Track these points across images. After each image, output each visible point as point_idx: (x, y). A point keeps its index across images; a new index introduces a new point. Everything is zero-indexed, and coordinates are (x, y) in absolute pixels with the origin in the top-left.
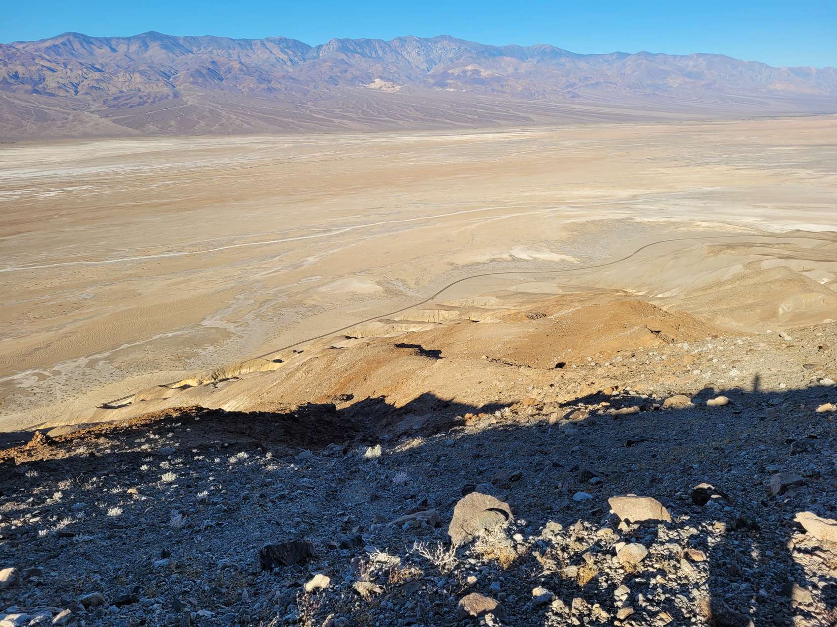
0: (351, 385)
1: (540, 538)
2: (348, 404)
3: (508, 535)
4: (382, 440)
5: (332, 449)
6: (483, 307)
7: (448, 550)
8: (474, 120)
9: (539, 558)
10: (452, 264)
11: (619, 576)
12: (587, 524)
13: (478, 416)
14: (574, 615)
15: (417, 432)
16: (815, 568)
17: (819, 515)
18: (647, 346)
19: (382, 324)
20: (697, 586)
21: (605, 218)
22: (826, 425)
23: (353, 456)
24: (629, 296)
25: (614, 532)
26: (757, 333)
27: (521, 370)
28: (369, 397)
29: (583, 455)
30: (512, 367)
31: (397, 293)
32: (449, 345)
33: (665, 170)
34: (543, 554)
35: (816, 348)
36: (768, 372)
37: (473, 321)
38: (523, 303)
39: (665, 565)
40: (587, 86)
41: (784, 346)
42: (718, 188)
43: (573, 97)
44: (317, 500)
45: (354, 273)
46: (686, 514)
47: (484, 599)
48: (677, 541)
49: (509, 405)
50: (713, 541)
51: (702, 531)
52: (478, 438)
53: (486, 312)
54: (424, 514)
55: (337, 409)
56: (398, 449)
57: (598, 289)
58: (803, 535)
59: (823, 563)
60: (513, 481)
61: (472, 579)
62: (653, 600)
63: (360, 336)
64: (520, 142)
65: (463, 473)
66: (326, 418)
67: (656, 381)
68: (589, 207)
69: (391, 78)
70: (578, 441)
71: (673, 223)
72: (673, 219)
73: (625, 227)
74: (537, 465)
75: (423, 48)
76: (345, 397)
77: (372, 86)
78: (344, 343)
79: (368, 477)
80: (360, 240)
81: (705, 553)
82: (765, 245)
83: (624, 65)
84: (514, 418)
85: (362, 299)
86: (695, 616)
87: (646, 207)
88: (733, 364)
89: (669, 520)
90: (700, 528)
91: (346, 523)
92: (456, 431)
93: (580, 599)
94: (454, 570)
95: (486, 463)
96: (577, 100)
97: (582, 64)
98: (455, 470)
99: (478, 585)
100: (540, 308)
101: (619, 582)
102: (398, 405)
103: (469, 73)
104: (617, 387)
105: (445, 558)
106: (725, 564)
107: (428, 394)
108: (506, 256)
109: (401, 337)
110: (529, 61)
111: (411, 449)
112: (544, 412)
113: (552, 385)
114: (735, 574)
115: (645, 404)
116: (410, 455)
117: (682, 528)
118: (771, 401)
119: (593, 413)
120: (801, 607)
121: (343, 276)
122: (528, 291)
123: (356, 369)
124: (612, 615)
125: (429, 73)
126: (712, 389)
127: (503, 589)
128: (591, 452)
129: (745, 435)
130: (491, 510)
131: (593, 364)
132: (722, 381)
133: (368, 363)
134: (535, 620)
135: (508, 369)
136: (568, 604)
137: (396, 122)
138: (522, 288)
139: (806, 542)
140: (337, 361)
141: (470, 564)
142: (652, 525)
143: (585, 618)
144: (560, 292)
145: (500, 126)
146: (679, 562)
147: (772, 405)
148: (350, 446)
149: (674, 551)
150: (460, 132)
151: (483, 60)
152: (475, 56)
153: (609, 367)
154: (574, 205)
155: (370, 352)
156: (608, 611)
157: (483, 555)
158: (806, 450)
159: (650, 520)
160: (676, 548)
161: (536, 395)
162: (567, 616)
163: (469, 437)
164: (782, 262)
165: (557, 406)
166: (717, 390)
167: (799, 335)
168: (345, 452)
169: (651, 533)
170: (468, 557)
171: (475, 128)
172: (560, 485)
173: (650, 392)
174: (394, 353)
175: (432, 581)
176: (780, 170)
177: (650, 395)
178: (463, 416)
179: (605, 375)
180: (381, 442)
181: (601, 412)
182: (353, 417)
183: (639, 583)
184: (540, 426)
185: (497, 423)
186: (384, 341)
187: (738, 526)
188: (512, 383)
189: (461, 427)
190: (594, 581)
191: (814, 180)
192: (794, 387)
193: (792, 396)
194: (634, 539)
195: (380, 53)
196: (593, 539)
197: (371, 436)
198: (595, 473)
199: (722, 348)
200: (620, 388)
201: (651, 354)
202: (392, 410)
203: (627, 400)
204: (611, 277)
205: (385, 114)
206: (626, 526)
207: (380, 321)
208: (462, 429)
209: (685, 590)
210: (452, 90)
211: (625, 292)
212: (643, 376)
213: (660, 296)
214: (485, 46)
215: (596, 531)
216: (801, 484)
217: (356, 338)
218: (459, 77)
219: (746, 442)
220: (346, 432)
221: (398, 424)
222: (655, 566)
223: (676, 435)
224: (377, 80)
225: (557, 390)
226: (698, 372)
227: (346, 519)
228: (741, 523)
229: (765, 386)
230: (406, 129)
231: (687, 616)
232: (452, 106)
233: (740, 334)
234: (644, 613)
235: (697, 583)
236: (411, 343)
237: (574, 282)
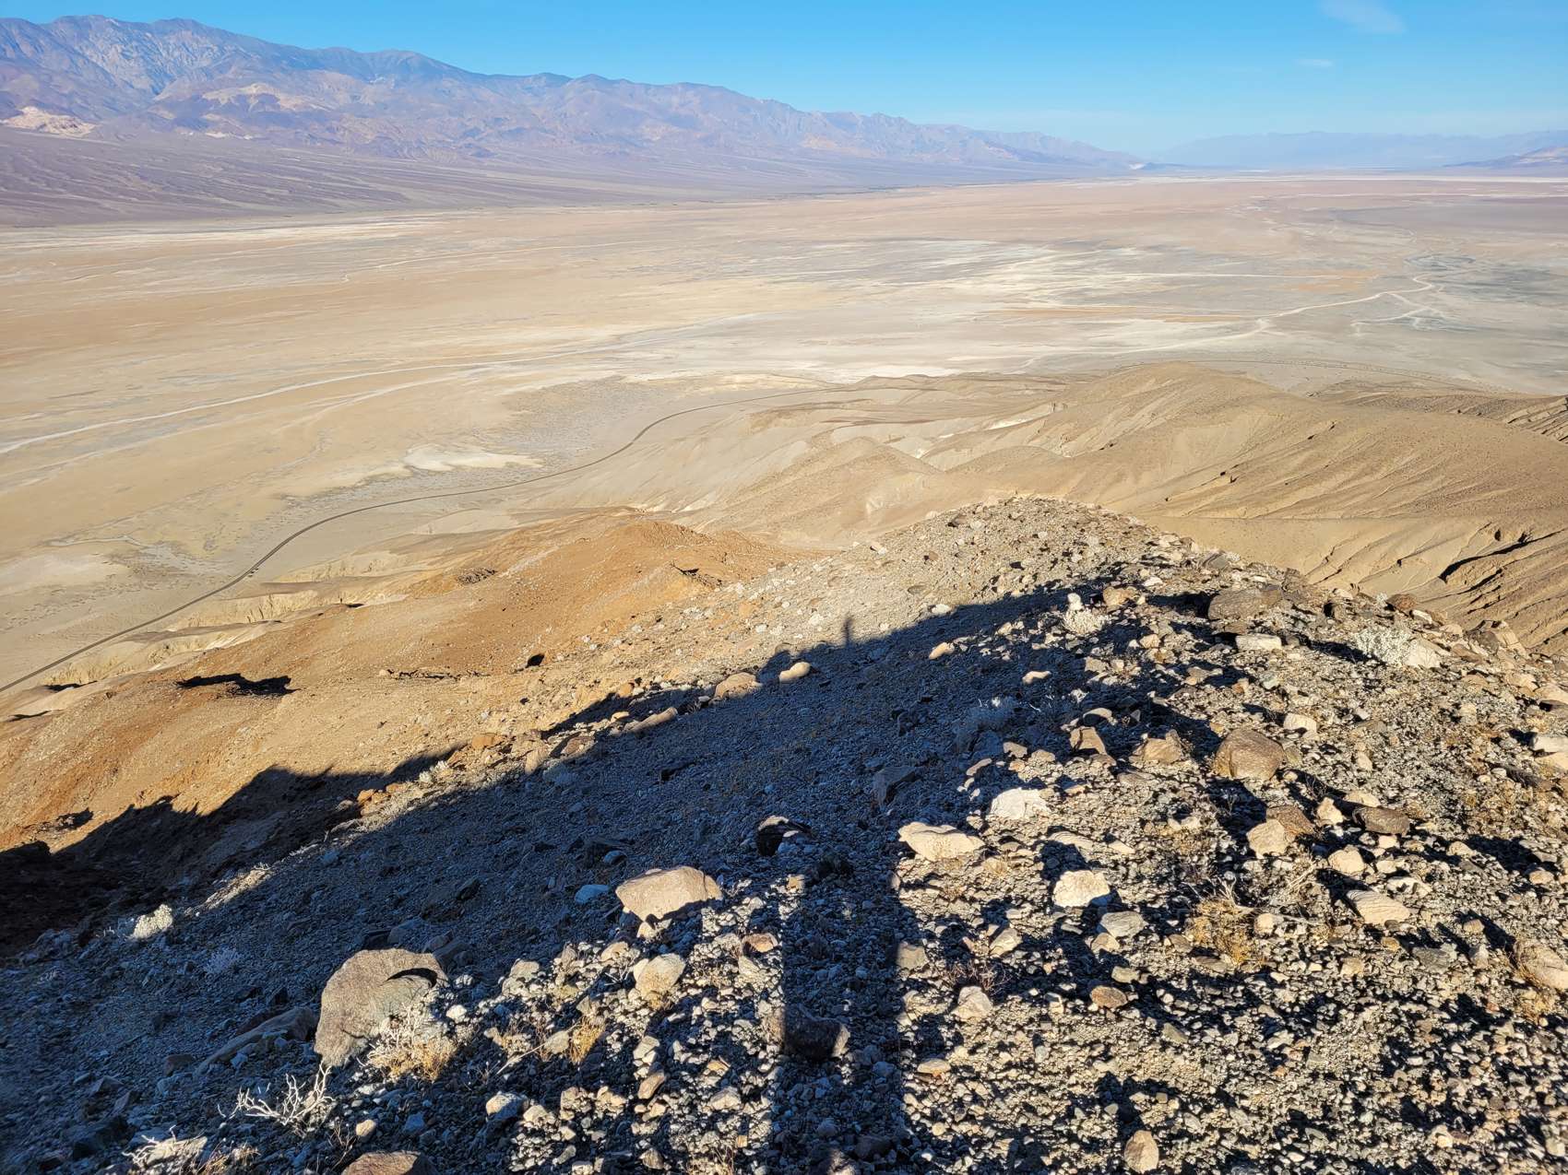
0: (83, 791)
1: (500, 999)
2: (80, 834)
3: (436, 1015)
4: (176, 890)
5: (50, 942)
6: (367, 574)
7: (310, 1087)
8: (282, 198)
9: (498, 1040)
10: (284, 497)
11: (639, 1024)
12: (584, 947)
13: (384, 791)
14: (564, 1123)
15: (256, 855)
16: (929, 908)
17: (931, 822)
18: (680, 598)
19: (137, 646)
20: (766, 995)
21: (575, 380)
22: (943, 677)
23: (104, 945)
24: (638, 516)
25: (630, 946)
26: (841, 548)
27: (461, 683)
28: (132, 806)
29: (589, 816)
30: (444, 681)
31: (165, 573)
32: (303, 663)
33: (664, 289)
34: (503, 1028)
35: (921, 560)
36: (862, 609)
37: (350, 606)
38: (446, 555)
39: (715, 977)
40: (501, 134)
41: (879, 563)
42: (750, 316)
43: (479, 155)
44: (17, 1067)
45: (47, 544)
46: (746, 876)
47: (388, 1158)
48: (732, 929)
49: (446, 756)
50: (787, 910)
51: (769, 900)
52: (389, 836)
53: (374, 583)
54: (280, 1022)
55: (52, 851)
56: (212, 901)
57: (582, 511)
58: (911, 861)
59: (940, 896)
60: (463, 901)
61: (364, 1128)
62: (698, 1045)
63: (86, 680)
64: (390, 241)
65: (361, 912)
66: (27, 877)
67: (698, 657)
68: (543, 362)
69: (65, 105)
70: (580, 793)
71: (691, 381)
72: (689, 374)
73: (613, 394)
74: (509, 856)
75: (134, 44)
76: (69, 821)
77: (19, 122)
78: (48, 703)
79: (146, 980)
80: (51, 468)
81: (775, 934)
82: (833, 405)
83: (562, 98)
84: (458, 779)
85: (79, 599)
86: (764, 1048)
87: (643, 355)
88: (813, 605)
89: (719, 897)
90: (767, 894)
91: (98, 1094)
92: (342, 831)
93: (573, 1090)
94: (327, 1121)
95: (407, 881)
96: (487, 162)
97: (485, 93)
98: (345, 911)
99: (379, 1134)
100: (481, 559)
101: (640, 1033)
102: (204, 810)
103: (253, 102)
104: (639, 681)
105: (306, 1103)
106: (805, 943)
107: (272, 771)
108: (397, 468)
109: (190, 665)
110: (379, 83)
111: (242, 894)
112: (513, 754)
113: (524, 701)
114: (822, 956)
115: (687, 701)
116: (241, 907)
117: (739, 904)
118: (870, 655)
119: (602, 736)
120: (914, 976)
121: (19, 554)
122: (457, 531)
123: (87, 754)
124: (631, 1097)
125: (157, 98)
126: (786, 652)
127: (430, 1122)
128: (603, 807)
129: (837, 719)
130: (398, 976)
131: (593, 647)
132: (800, 636)
133: (118, 734)
134: (492, 1161)
135: (435, 686)
136: (553, 1106)
137: (95, 204)
138: (440, 527)
139: (917, 871)
140: (35, 745)
141: (363, 1096)
142: (691, 913)
143: (584, 1121)
144: (515, 524)
145: (339, 210)
146: (735, 963)
147: (872, 661)
148: (96, 924)
149: (729, 947)
150: (254, 222)
151: (280, 75)
152: (260, 66)
153: (621, 647)
154: (515, 361)
155: (118, 711)
156: (624, 1094)
157: (388, 1070)
158: (918, 724)
159: (689, 904)
160: (732, 941)
161: (496, 726)
162: (551, 1130)
163: (370, 837)
164: (859, 430)
165: (537, 738)
166: (794, 653)
167: (895, 543)
168: (84, 940)
169: (691, 928)
170: (359, 1084)
171: (287, 215)
172: (552, 882)
173: (693, 678)
174: (177, 701)
175: (281, 1160)
176: (836, 282)
177: (695, 683)
178: (354, 799)
179: (616, 663)
180: (171, 898)
181: (615, 731)
182: (98, 858)
183: (677, 1022)
184: (509, 782)
185: (426, 795)
186: (149, 680)
187: (822, 874)
188: (448, 712)
189: (351, 822)
190: (600, 1045)
191: (883, 296)
192: (899, 625)
193: (900, 640)
194: (663, 947)
195: (26, 49)
196: (594, 970)
197: (148, 890)
198: (610, 844)
199: (793, 583)
200: (645, 682)
201: (687, 611)
202: (192, 823)
203: (659, 699)
204: (601, 485)
205: (64, 186)
206: (649, 928)
207: (134, 639)
208: (354, 826)
209: (747, 1009)
210: (220, 135)
211: (630, 509)
212: (678, 652)
213: (688, 509)
214: (277, 47)
215: (600, 953)
216: (913, 778)
217: (76, 686)
218: (229, 109)
219: (840, 729)
220: (86, 895)
221: (211, 848)
222: (700, 983)
223: (739, 742)
224: (31, 111)
225: (536, 706)
226: (763, 628)
227: (96, 1087)
228: (826, 868)
229: (861, 633)
230: (124, 219)
231: (752, 1052)
232: (225, 169)
233: (818, 555)
234: (684, 1073)
235: (765, 990)
236: (215, 674)
237: (538, 503)
